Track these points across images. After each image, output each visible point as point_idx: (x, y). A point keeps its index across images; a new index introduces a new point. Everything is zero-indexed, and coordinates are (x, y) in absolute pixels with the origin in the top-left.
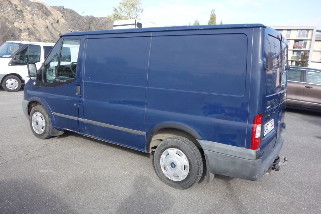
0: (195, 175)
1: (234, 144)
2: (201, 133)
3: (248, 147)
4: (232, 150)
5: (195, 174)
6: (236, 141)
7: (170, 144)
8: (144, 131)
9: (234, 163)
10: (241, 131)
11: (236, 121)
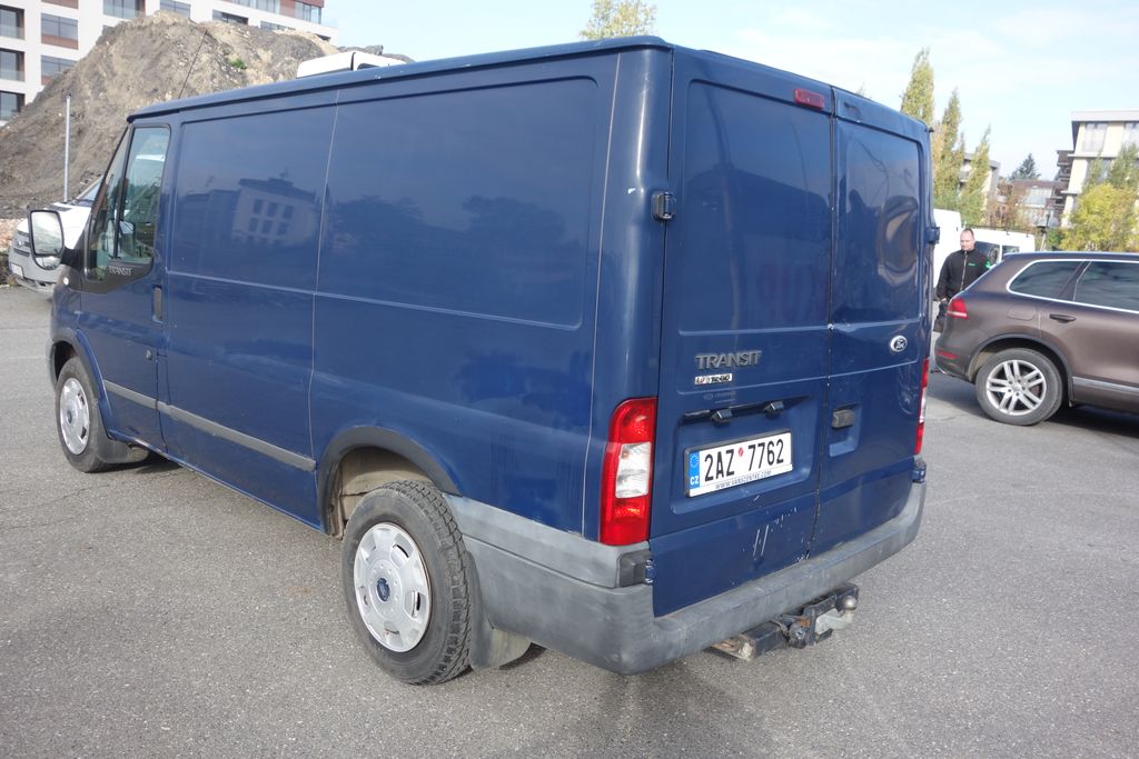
0: (446, 634)
1: (550, 520)
2: (455, 470)
3: (590, 536)
4: (544, 541)
5: (444, 628)
6: (556, 506)
7: (379, 509)
8: (310, 456)
9: (548, 595)
10: (569, 467)
11: (556, 425)
